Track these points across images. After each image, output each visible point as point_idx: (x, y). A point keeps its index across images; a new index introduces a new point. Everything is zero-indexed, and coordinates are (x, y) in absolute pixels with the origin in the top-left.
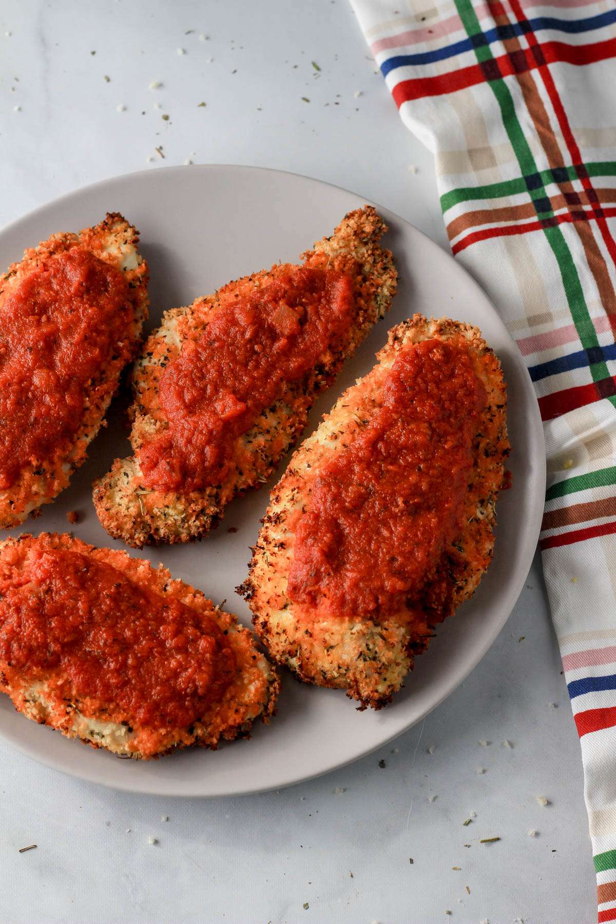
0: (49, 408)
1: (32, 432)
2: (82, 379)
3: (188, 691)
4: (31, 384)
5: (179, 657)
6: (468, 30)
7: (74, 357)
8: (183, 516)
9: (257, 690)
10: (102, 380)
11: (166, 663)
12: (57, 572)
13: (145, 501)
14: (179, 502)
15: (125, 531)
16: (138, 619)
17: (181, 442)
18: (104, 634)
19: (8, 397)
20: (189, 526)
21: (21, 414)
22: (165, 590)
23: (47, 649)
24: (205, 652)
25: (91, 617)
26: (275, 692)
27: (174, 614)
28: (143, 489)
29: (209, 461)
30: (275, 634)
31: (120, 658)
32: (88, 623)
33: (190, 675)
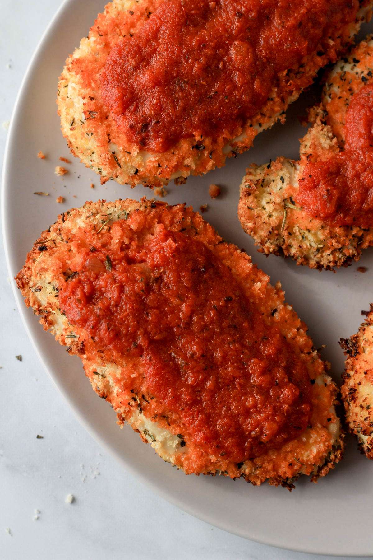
0: (235, 87)
1: (207, 105)
2: (278, 66)
3: (253, 433)
4: (227, 53)
5: (258, 397)
7: (280, 41)
8: (320, 246)
9: (318, 453)
10: (298, 73)
11: (243, 398)
12: (175, 264)
13: (289, 214)
14: (322, 231)
15: (258, 235)
16: (234, 342)
17: (350, 172)
18: (195, 347)
19: (198, 60)
20: (322, 256)
21: (204, 83)
22: (272, 314)
23: (134, 340)
24: (284, 402)
25: (189, 323)
26: (335, 460)
27: (271, 351)
28: (293, 203)
29: (368, 205)
30: (358, 405)
31: (201, 377)
32: (184, 328)
33: (261, 420)
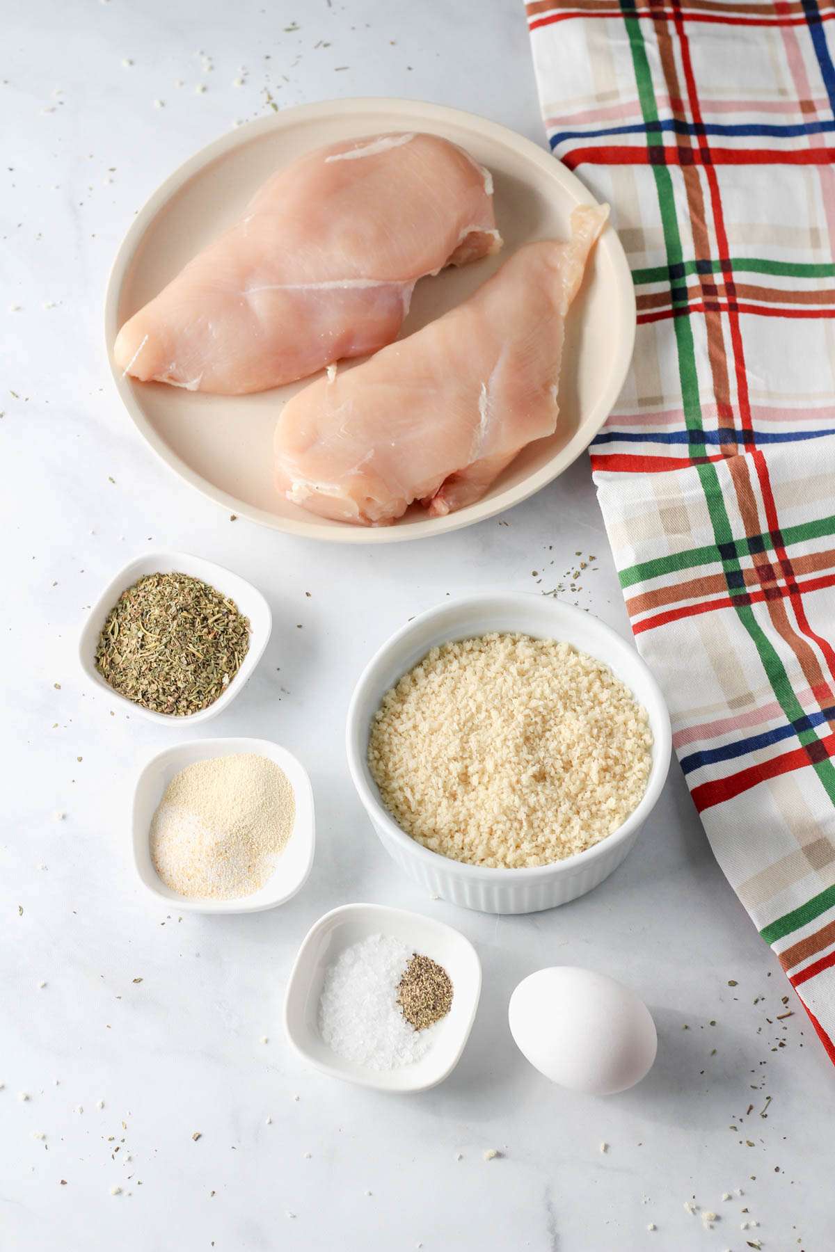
6: (645, 116)
